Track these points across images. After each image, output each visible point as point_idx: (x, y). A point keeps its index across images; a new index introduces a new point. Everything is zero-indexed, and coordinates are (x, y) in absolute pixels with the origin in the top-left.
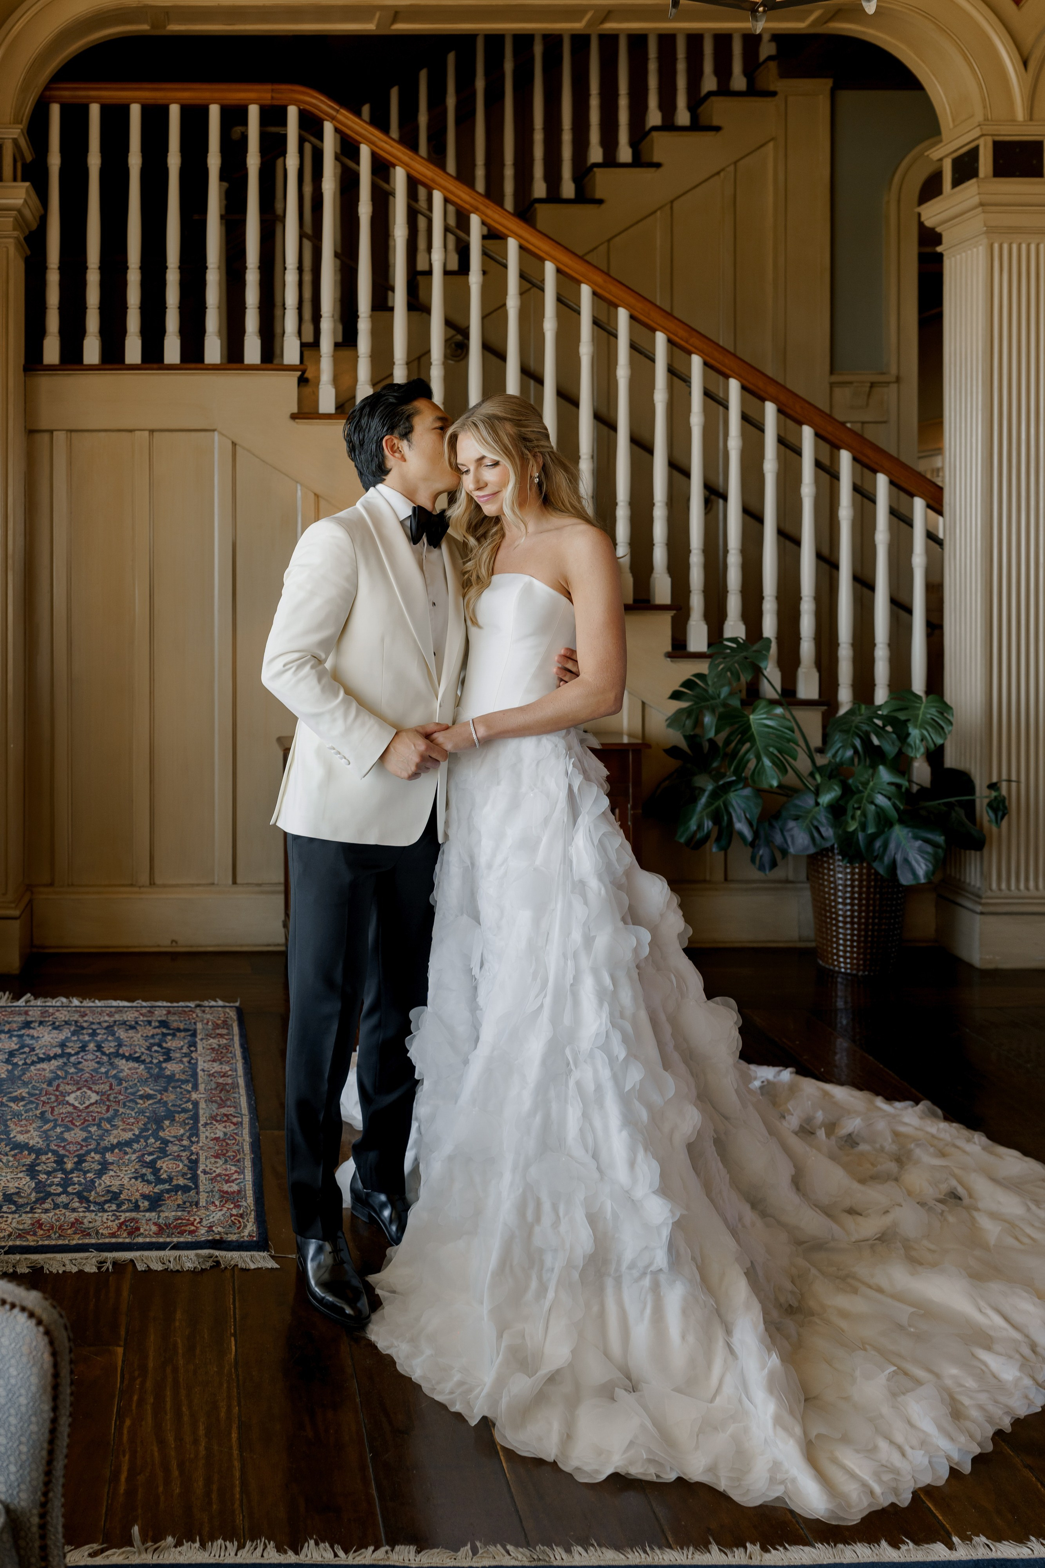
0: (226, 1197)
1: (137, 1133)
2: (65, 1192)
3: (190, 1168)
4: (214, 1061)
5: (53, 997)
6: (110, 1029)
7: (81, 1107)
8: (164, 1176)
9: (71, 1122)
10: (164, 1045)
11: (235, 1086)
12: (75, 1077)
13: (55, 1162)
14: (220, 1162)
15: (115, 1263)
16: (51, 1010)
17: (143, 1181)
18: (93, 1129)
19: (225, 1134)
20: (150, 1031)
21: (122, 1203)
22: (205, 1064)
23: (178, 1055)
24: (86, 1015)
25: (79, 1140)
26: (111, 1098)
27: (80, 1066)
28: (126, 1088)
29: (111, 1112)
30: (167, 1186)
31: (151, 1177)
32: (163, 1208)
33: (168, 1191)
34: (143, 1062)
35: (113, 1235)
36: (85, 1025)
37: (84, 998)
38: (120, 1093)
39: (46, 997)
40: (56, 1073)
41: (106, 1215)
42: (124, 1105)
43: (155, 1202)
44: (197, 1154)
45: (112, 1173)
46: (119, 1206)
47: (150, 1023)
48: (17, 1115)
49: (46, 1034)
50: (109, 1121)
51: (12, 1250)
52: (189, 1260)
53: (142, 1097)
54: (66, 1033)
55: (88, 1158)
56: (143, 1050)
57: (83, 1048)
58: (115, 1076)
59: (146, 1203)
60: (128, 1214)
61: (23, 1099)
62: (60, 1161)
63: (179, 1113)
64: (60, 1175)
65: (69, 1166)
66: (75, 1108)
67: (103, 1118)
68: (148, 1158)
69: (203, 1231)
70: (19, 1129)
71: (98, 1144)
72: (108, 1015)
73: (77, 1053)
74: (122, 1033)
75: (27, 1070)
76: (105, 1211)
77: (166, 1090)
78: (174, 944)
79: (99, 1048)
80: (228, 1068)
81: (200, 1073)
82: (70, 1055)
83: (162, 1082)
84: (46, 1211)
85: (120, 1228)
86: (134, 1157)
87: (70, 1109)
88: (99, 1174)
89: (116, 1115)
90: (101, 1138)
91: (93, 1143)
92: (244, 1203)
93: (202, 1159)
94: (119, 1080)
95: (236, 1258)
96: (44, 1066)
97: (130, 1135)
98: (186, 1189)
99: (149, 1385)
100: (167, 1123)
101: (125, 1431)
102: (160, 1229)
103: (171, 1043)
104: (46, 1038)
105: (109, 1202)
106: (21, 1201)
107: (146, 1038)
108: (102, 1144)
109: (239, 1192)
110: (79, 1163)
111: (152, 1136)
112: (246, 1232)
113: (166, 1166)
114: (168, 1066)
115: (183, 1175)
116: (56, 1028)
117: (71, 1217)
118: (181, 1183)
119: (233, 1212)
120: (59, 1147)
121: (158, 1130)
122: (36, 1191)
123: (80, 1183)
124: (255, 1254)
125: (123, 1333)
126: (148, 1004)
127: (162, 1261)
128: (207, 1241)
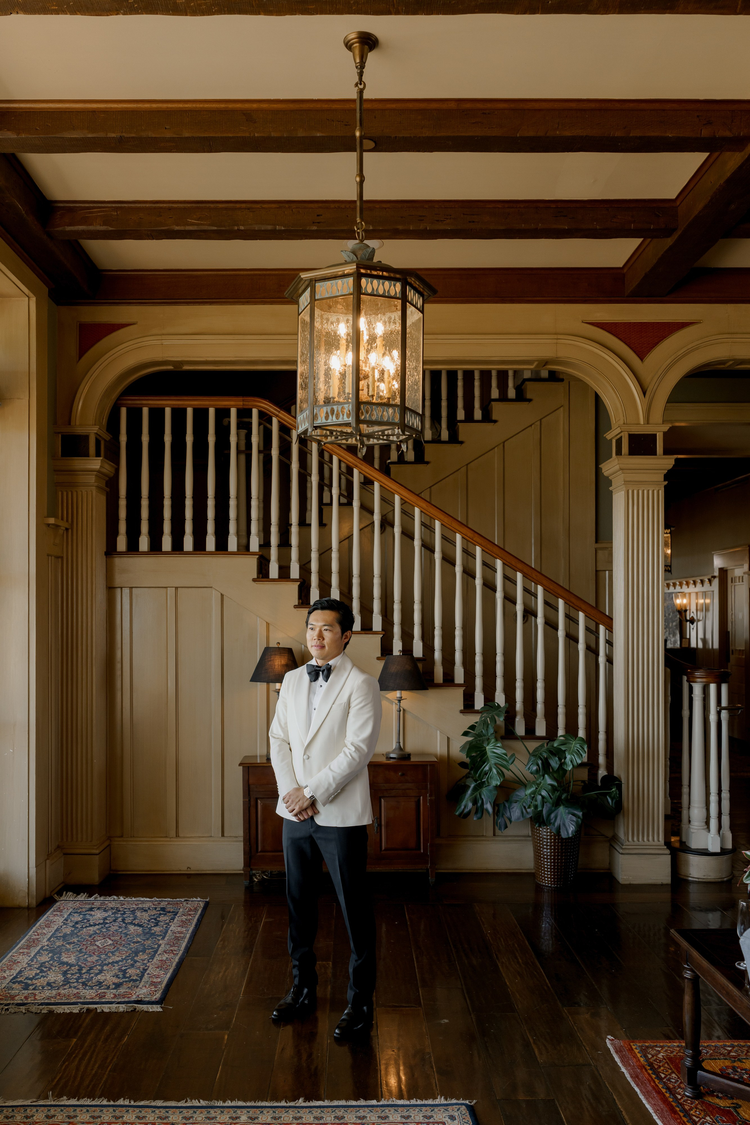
0: (153, 984)
1: (124, 957)
2: (77, 982)
3: (142, 972)
4: (179, 926)
5: (110, 896)
6: (133, 912)
7: (101, 947)
8: (128, 975)
9: (94, 953)
10: (158, 919)
11: (184, 937)
12: (105, 934)
13: (78, 970)
14: (158, 970)
15: (88, 1010)
17: (117, 977)
19: (167, 958)
20: (154, 912)
21: (102, 986)
22: (174, 928)
23: (162, 924)
24: (124, 904)
25: (94, 961)
26: (118, 943)
27: (109, 929)
28: (128, 938)
29: (116, 948)
30: (127, 980)
31: (121, 976)
32: (121, 988)
33: (126, 982)
34: (143, 927)
35: (92, 998)
36: (121, 909)
38: (124, 941)
39: (106, 896)
40: (96, 932)
41: (92, 991)
42: (124, 946)
43: (118, 986)
44: (149, 967)
45: (103, 974)
46: (100, 987)
47: (156, 908)
48: (68, 950)
49: (99, 914)
50: (112, 953)
51: (42, 1004)
52: (122, 1008)
53: (134, 943)
54: (110, 913)
55: (95, 968)
56: (146, 921)
57: (115, 921)
58: (125, 933)
59: (114, 986)
60: (102, 990)
61: (74, 943)
62: (80, 969)
63: (149, 949)
64: (78, 975)
65: (84, 971)
66: (98, 947)
67: (110, 952)
68: (124, 968)
69: (134, 997)
70: (66, 956)
71: (103, 962)
72: (136, 905)
73: (110, 923)
74: (138, 914)
75: (82, 930)
76: (92, 989)
77: (148, 939)
78: (189, 869)
80: (184, 930)
81: (169, 932)
82: (107, 923)
83: (147, 936)
84: (65, 989)
85: (96, 996)
86: (117, 968)
87: (95, 947)
88: (97, 975)
89: (117, 950)
90: (105, 960)
91: (101, 962)
92: (160, 986)
93: (150, 968)
94: (126, 935)
95: (144, 1007)
96: (91, 928)
97: (120, 958)
98: (136, 980)
99: (82, 1051)
100: (141, 953)
101: (64, 1066)
102: (115, 996)
103: (162, 918)
104: (98, 915)
105: (96, 985)
106: (54, 985)
107: (150, 916)
108: (104, 963)
109: (160, 982)
110: (89, 970)
111: (131, 959)
112: (154, 998)
113: (131, 971)
114: (155, 929)
115: (137, 975)
116: (105, 910)
117: (75, 991)
118: (134, 978)
119: (153, 989)
120: (83, 963)
121: (135, 957)
122: (64, 981)
123: (85, 978)
124: (154, 1006)
125: (79, 1034)
126: (160, 900)
127: (110, 1008)
128: (135, 1001)
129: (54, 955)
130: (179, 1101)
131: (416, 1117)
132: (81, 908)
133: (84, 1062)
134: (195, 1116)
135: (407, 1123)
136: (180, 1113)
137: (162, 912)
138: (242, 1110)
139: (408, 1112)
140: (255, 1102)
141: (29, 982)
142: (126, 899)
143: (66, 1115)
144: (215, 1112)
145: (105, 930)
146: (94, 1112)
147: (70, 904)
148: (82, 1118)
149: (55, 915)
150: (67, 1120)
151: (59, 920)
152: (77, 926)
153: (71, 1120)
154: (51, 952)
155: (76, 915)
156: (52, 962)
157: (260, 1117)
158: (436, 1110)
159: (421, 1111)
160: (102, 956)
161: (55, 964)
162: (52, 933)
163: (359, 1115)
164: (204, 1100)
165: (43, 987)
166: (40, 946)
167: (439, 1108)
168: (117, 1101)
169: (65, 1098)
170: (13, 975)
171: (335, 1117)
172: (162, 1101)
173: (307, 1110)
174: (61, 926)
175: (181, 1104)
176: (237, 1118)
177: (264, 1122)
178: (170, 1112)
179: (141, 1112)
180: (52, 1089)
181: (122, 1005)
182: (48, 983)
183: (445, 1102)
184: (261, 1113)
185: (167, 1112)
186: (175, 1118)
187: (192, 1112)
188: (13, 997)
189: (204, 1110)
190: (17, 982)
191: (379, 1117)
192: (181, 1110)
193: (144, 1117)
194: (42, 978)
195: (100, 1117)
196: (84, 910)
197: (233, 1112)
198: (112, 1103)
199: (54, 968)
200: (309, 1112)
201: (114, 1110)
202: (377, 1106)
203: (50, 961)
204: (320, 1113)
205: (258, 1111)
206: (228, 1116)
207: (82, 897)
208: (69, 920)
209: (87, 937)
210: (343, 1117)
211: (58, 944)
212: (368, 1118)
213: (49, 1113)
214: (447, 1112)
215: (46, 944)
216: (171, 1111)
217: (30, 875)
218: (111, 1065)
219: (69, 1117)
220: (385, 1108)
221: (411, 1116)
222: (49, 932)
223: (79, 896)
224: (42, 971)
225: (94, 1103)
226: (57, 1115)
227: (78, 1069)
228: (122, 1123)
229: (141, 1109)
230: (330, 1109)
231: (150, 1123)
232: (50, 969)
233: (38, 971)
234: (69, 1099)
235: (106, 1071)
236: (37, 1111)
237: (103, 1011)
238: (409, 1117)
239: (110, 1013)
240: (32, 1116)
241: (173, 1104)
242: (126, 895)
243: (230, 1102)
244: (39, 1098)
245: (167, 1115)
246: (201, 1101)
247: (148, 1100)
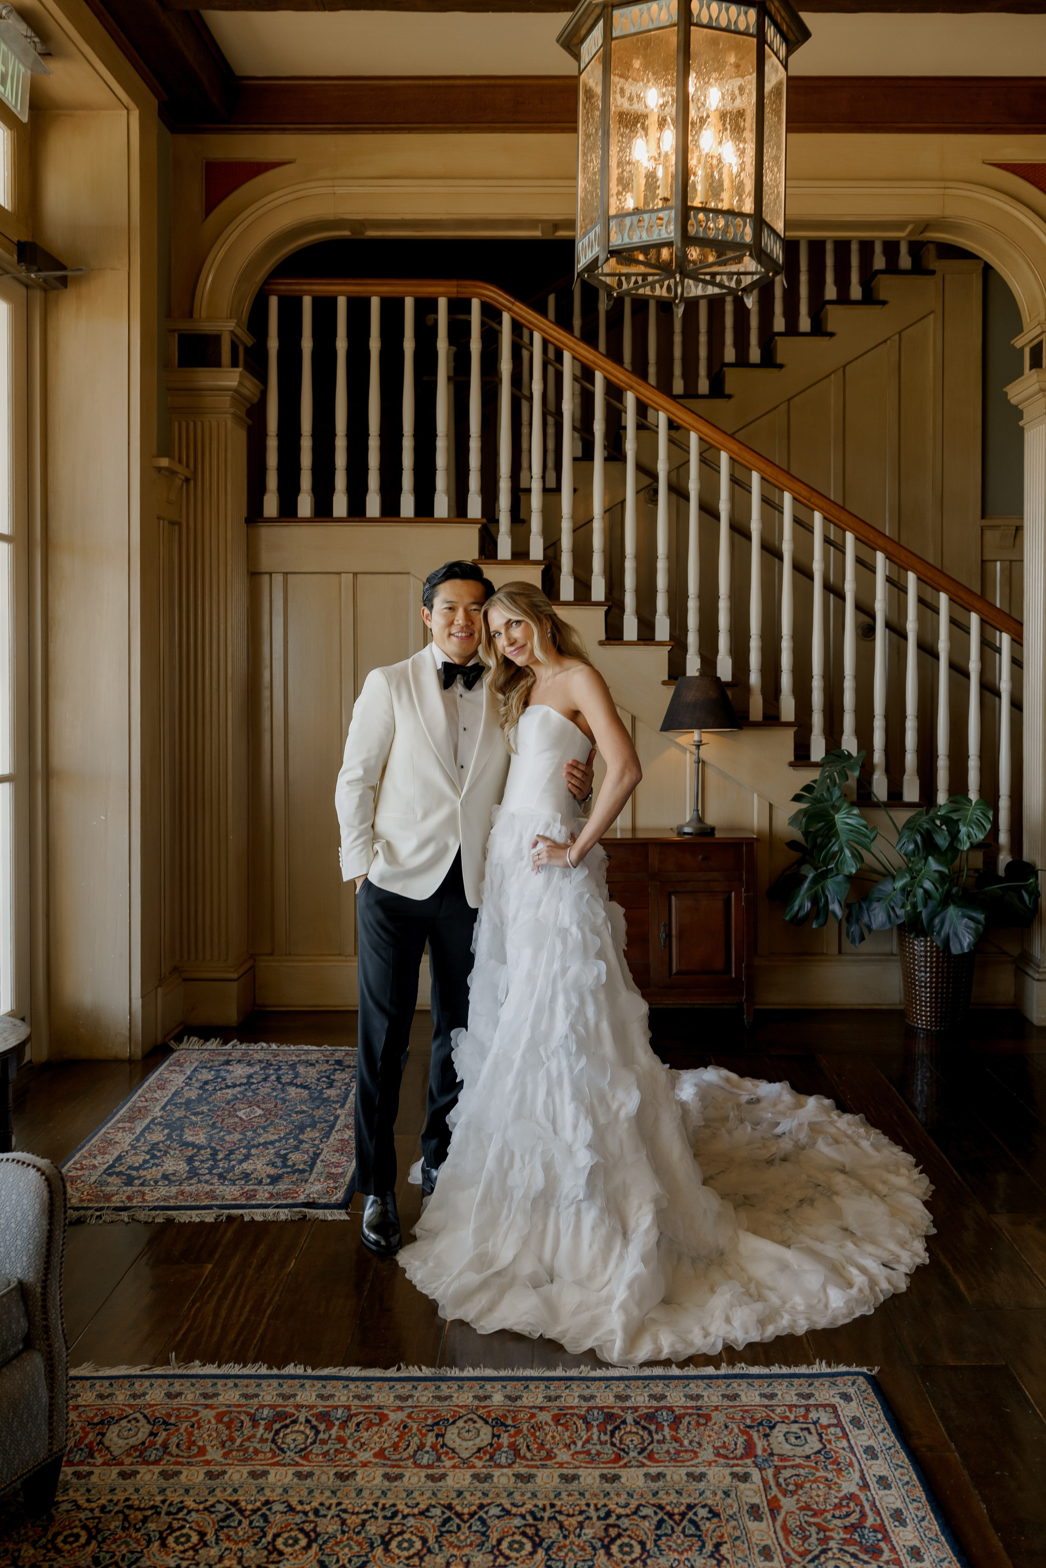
0: (330, 1176)
1: (282, 1135)
2: (210, 1173)
3: (312, 1158)
5: (256, 1043)
6: (293, 1066)
7: (246, 1119)
8: (290, 1163)
9: (234, 1129)
10: (332, 1077)
12: (250, 1099)
13: (211, 1154)
14: (337, 1154)
15: (229, 1217)
16: (251, 1052)
17: (273, 1166)
18: (249, 1134)
20: (326, 1067)
21: (251, 1180)
23: (339, 1084)
24: (278, 1055)
25: (235, 1140)
26: (273, 1113)
27: (257, 1091)
28: (288, 1106)
29: (268, 1122)
30: (289, 1170)
31: (279, 1164)
32: (280, 1183)
33: (288, 1173)
34: (309, 1089)
35: (235, 1199)
36: (274, 1063)
37: (282, 1044)
38: (281, 1110)
39: (250, 1042)
40: (236, 1096)
41: (234, 1187)
42: (281, 1117)
43: (275, 1180)
44: (322, 1150)
45: (251, 1161)
46: (247, 1182)
47: (327, 1061)
48: (193, 1124)
49: (239, 1069)
50: (264, 1128)
51: (155, 1208)
52: (284, 1215)
53: (297, 1113)
54: (257, 1068)
55: (237, 1152)
56: (313, 1080)
57: (265, 1080)
58: (282, 1099)
59: (269, 1180)
60: (251, 1187)
61: (202, 1113)
62: (215, 1153)
63: (321, 1123)
64: (211, 1162)
65: (220, 1157)
66: (241, 1119)
67: (260, 1126)
68: (283, 1152)
69: (302, 1197)
70: (191, 1133)
71: (249, 1143)
72: (296, 1056)
73: (258, 1083)
74: (301, 1069)
75: (214, 1094)
76: (234, 1184)
77: (318, 1107)
79: (278, 1079)
82: (253, 1083)
83: (317, 1103)
84: (191, 1185)
85: (241, 1195)
86: (272, 1151)
87: (237, 1120)
88: (241, 1162)
89: (271, 1124)
90: (253, 1139)
91: (245, 1142)
92: (342, 1180)
93: (324, 1152)
94: (284, 1101)
95: (320, 1213)
96: (229, 1091)
97: (276, 1137)
98: (303, 1171)
99: (222, 1285)
100: (309, 1129)
101: (194, 1309)
102: (272, 1195)
103: (338, 1076)
104: (239, 1071)
105: (241, 1179)
106: (174, 1178)
107: (319, 1072)
108: (252, 1143)
109: (342, 1173)
110: (229, 1155)
111: (293, 1138)
112: (335, 1198)
113: (294, 1157)
114: (328, 1092)
115: (305, 1163)
116: (249, 1064)
117: (208, 1188)
118: (301, 1168)
119: (332, 1185)
120: (217, 1144)
121: (299, 1134)
122: (189, 1172)
123: (223, 1168)
124: (335, 1211)
125: (217, 1256)
126: (334, 1048)
127: (264, 1215)
128: (303, 1203)
129: (172, 1131)
130: (386, 1368)
131: (785, 1395)
132: (212, 1061)
133: (227, 1303)
134: (416, 1394)
135: (771, 1406)
136: (390, 1389)
137: (337, 1067)
138: (493, 1383)
139: (770, 1388)
140: (513, 1370)
141: (134, 1173)
142: (282, 1048)
143: (200, 1392)
144: (449, 1387)
145: (250, 1094)
146: (247, 1386)
147: (195, 1055)
148: (226, 1397)
149: (171, 1072)
150: (202, 1401)
151: (178, 1080)
152: (207, 1087)
153: (209, 1402)
154: (167, 1126)
155: (204, 1070)
156: (168, 1142)
157: (525, 1395)
158: (816, 1384)
159: (792, 1385)
160: (248, 1134)
161: (175, 1145)
162: (167, 1098)
163: (691, 1393)
164: (428, 1366)
165: (156, 1182)
166: (150, 1118)
167: (821, 1380)
168: (284, 1367)
169: (197, 1362)
170: (108, 1162)
171: (650, 1396)
172: (359, 1368)
173: (603, 1384)
174: (182, 1088)
175: (391, 1373)
176: (486, 1398)
177: (531, 1404)
178: (373, 1387)
179: (325, 1387)
180: (177, 1349)
181: (283, 1210)
182: (163, 1175)
183: (829, 1370)
184: (525, 1388)
185: (369, 1387)
186: (383, 1397)
187: (410, 1387)
188: (108, 1198)
189: (429, 1383)
190: (114, 1173)
191: (724, 1396)
192: (392, 1383)
193: (331, 1396)
194: (154, 1168)
195: (257, 1396)
196: (217, 1063)
197: (478, 1387)
198: (275, 1371)
199: (172, 1152)
200: (606, 1388)
201: (279, 1384)
202: (717, 1377)
203: (166, 1140)
204: (624, 1389)
205: (520, 1385)
206: (471, 1395)
207: (213, 1044)
208: (194, 1079)
209: (223, 1105)
210: (663, 1397)
211: (177, 1115)
212: (706, 1399)
213: (172, 1390)
214: (836, 1388)
215: (159, 1114)
216: (375, 1385)
217: (133, 1010)
218: (271, 1307)
219: (205, 1396)
220: (730, 1381)
221: (777, 1395)
222: (164, 1097)
223: (208, 1043)
224: (154, 1157)
225: (246, 1371)
226: (186, 1392)
227: (216, 1314)
228: (294, 1406)
229: (324, 1383)
230: (640, 1382)
231: (342, 1406)
232: (166, 1153)
233: (148, 1157)
234: (204, 1365)
235: (263, 1318)
236: (152, 1385)
237: (253, 1220)
238: (772, 1396)
239: (266, 1224)
240: (144, 1394)
241: (377, 1372)
242: (281, 1041)
243: (471, 1369)
244: (155, 1363)
245: (369, 1392)
246: (423, 1367)
247: (335, 1367)
